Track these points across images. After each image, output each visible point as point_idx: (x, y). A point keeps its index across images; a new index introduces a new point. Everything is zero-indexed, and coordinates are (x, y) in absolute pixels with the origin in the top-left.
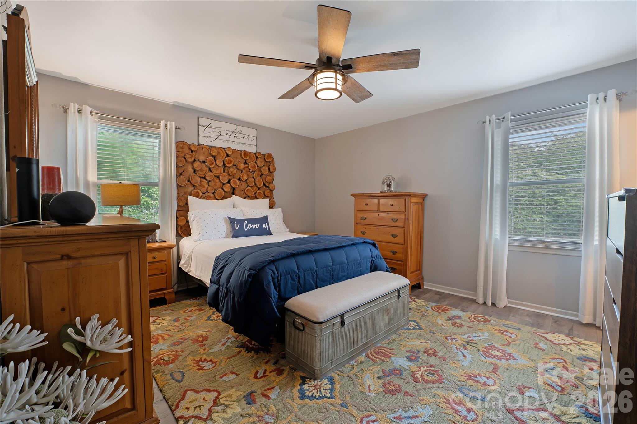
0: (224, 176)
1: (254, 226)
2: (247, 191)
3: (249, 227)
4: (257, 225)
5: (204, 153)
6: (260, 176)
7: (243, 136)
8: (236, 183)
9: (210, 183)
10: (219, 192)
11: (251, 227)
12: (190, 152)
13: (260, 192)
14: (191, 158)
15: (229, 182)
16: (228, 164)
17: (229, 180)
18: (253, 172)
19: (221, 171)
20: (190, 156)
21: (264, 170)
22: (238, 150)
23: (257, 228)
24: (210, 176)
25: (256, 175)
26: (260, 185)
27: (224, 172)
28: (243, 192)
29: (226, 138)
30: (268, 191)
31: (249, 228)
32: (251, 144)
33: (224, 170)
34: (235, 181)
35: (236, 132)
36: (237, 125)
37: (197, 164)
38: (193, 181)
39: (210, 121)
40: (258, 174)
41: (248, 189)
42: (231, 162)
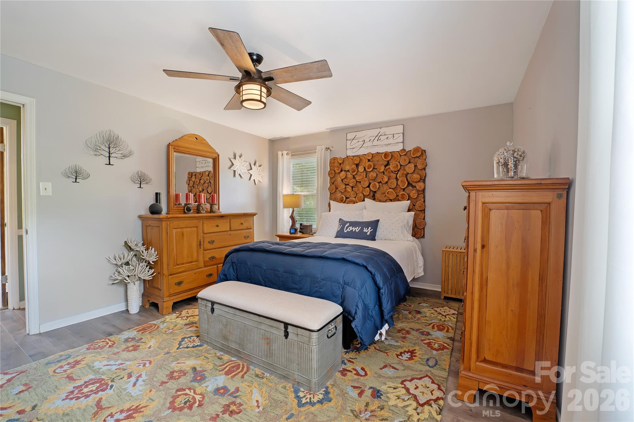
0: (365, 181)
1: (354, 229)
2: (387, 193)
3: (349, 229)
4: (358, 228)
5: (349, 163)
6: (405, 175)
7: (387, 136)
8: (376, 186)
9: (354, 188)
10: (360, 196)
11: (351, 229)
12: (339, 165)
13: (404, 194)
14: (338, 169)
15: (369, 186)
16: (368, 168)
17: (370, 184)
18: (396, 173)
19: (363, 177)
20: (337, 168)
21: (409, 168)
22: (380, 153)
23: (357, 231)
24: (353, 182)
25: (401, 175)
26: (403, 186)
27: (366, 177)
28: (384, 195)
29: (370, 144)
30: (414, 192)
31: (349, 231)
32: (396, 142)
33: (366, 175)
34: (375, 184)
35: (379, 135)
36: (380, 128)
37: (342, 174)
38: (340, 188)
39: (355, 134)
40: (403, 174)
41: (389, 192)
42: (371, 166)
